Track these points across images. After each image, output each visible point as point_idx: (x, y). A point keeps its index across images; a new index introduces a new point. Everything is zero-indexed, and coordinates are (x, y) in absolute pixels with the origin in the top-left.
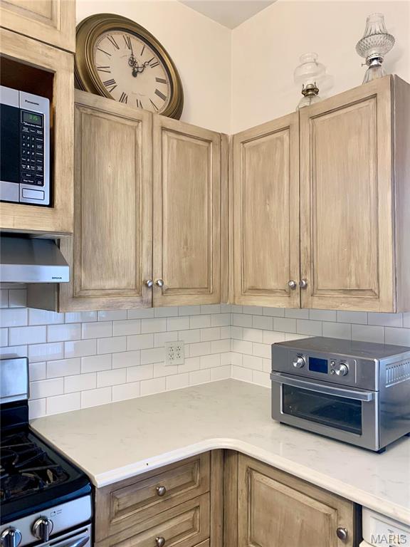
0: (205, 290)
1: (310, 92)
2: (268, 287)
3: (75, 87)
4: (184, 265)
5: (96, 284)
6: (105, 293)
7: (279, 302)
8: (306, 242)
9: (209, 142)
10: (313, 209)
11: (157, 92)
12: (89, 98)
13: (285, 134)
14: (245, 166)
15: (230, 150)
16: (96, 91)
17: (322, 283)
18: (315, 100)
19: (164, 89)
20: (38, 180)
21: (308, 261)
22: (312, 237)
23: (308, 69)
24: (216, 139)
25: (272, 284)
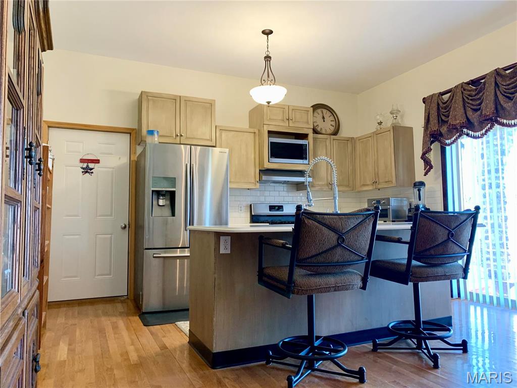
0: (348, 186)
1: (380, 123)
2: (367, 184)
3: (313, 133)
4: (341, 178)
5: (317, 183)
6: (319, 185)
7: (370, 188)
8: (376, 169)
9: (348, 141)
10: (378, 158)
11: (331, 125)
12: (316, 135)
13: (370, 138)
14: (359, 147)
15: (355, 142)
16: (317, 133)
17: (381, 181)
18: (381, 126)
19: (333, 123)
20: (306, 159)
21: (377, 175)
22: (378, 168)
23: (378, 117)
24: (350, 140)
25: (368, 183)
